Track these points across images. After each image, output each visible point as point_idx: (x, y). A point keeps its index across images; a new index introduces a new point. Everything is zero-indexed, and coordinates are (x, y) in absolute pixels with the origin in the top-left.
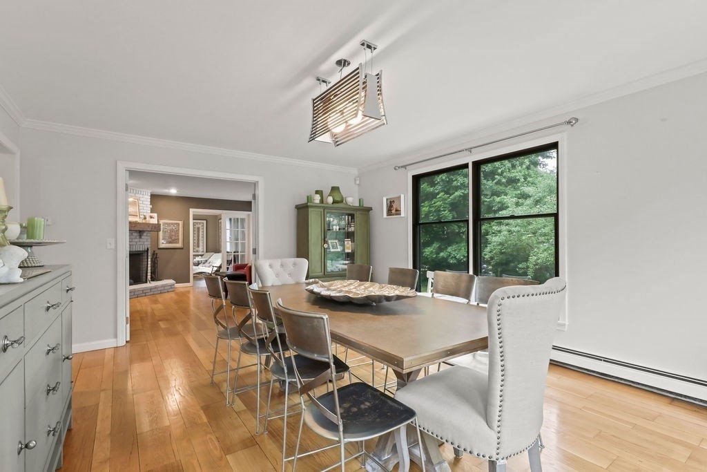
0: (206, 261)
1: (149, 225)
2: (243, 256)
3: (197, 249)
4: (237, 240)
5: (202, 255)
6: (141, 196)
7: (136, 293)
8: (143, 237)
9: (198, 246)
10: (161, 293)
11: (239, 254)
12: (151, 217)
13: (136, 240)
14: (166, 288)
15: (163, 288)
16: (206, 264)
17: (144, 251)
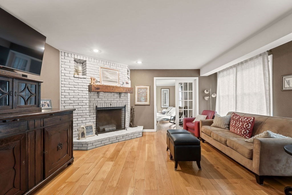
0: (168, 112)
1: (124, 88)
2: (191, 112)
3: (164, 104)
4: (186, 99)
5: (167, 108)
6: (121, 68)
7: (111, 140)
8: (121, 97)
9: (165, 103)
10: (131, 139)
11: (188, 109)
12: (127, 83)
13: (117, 99)
14: (135, 135)
15: (133, 135)
16: (168, 113)
17: (123, 107)
